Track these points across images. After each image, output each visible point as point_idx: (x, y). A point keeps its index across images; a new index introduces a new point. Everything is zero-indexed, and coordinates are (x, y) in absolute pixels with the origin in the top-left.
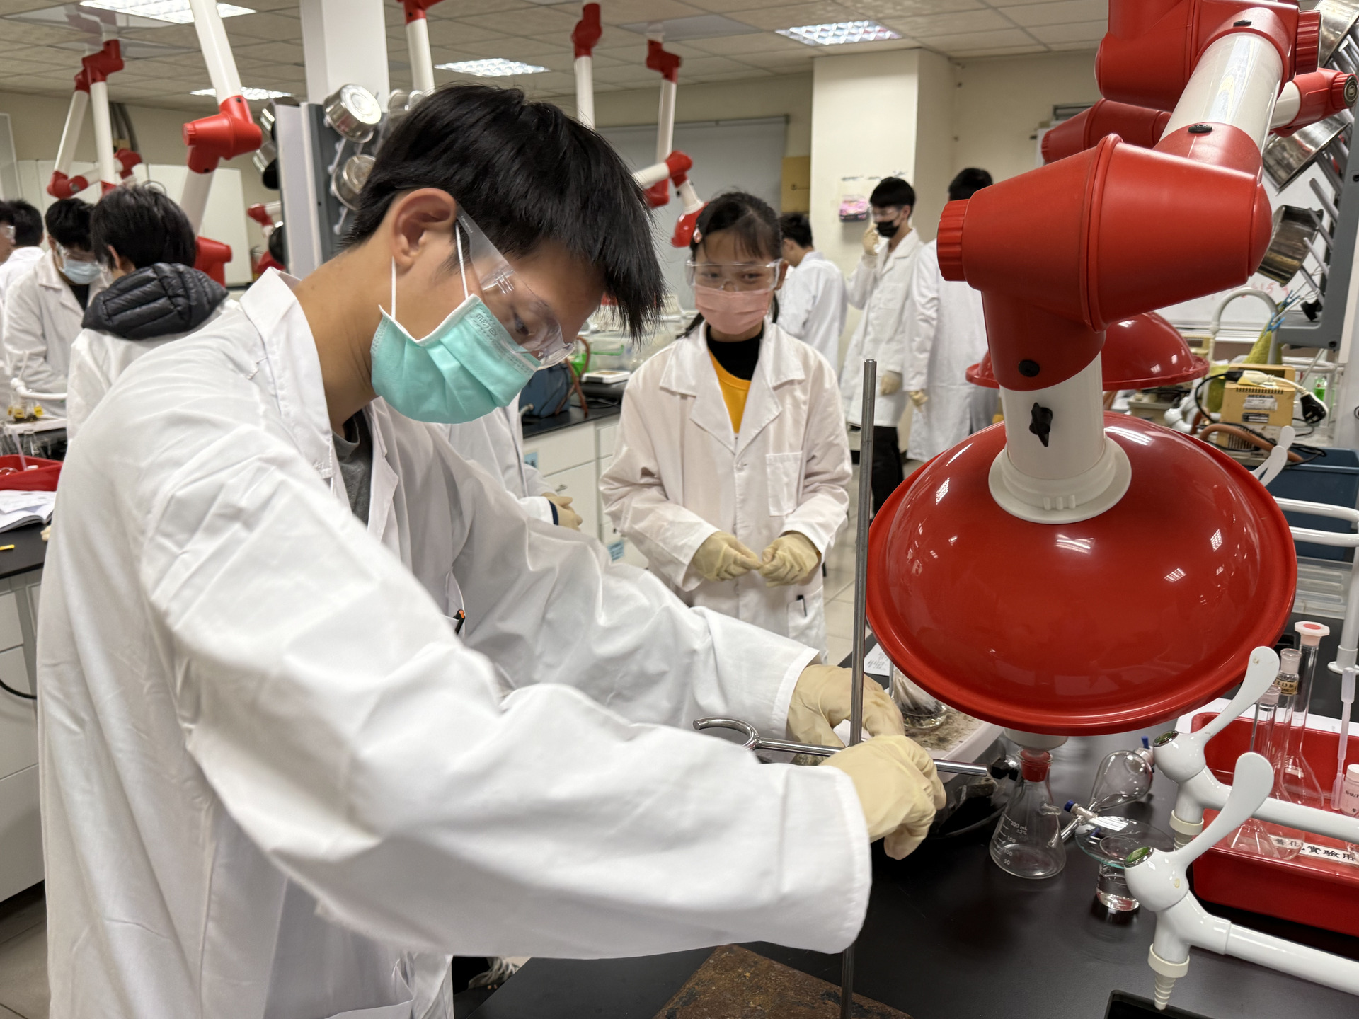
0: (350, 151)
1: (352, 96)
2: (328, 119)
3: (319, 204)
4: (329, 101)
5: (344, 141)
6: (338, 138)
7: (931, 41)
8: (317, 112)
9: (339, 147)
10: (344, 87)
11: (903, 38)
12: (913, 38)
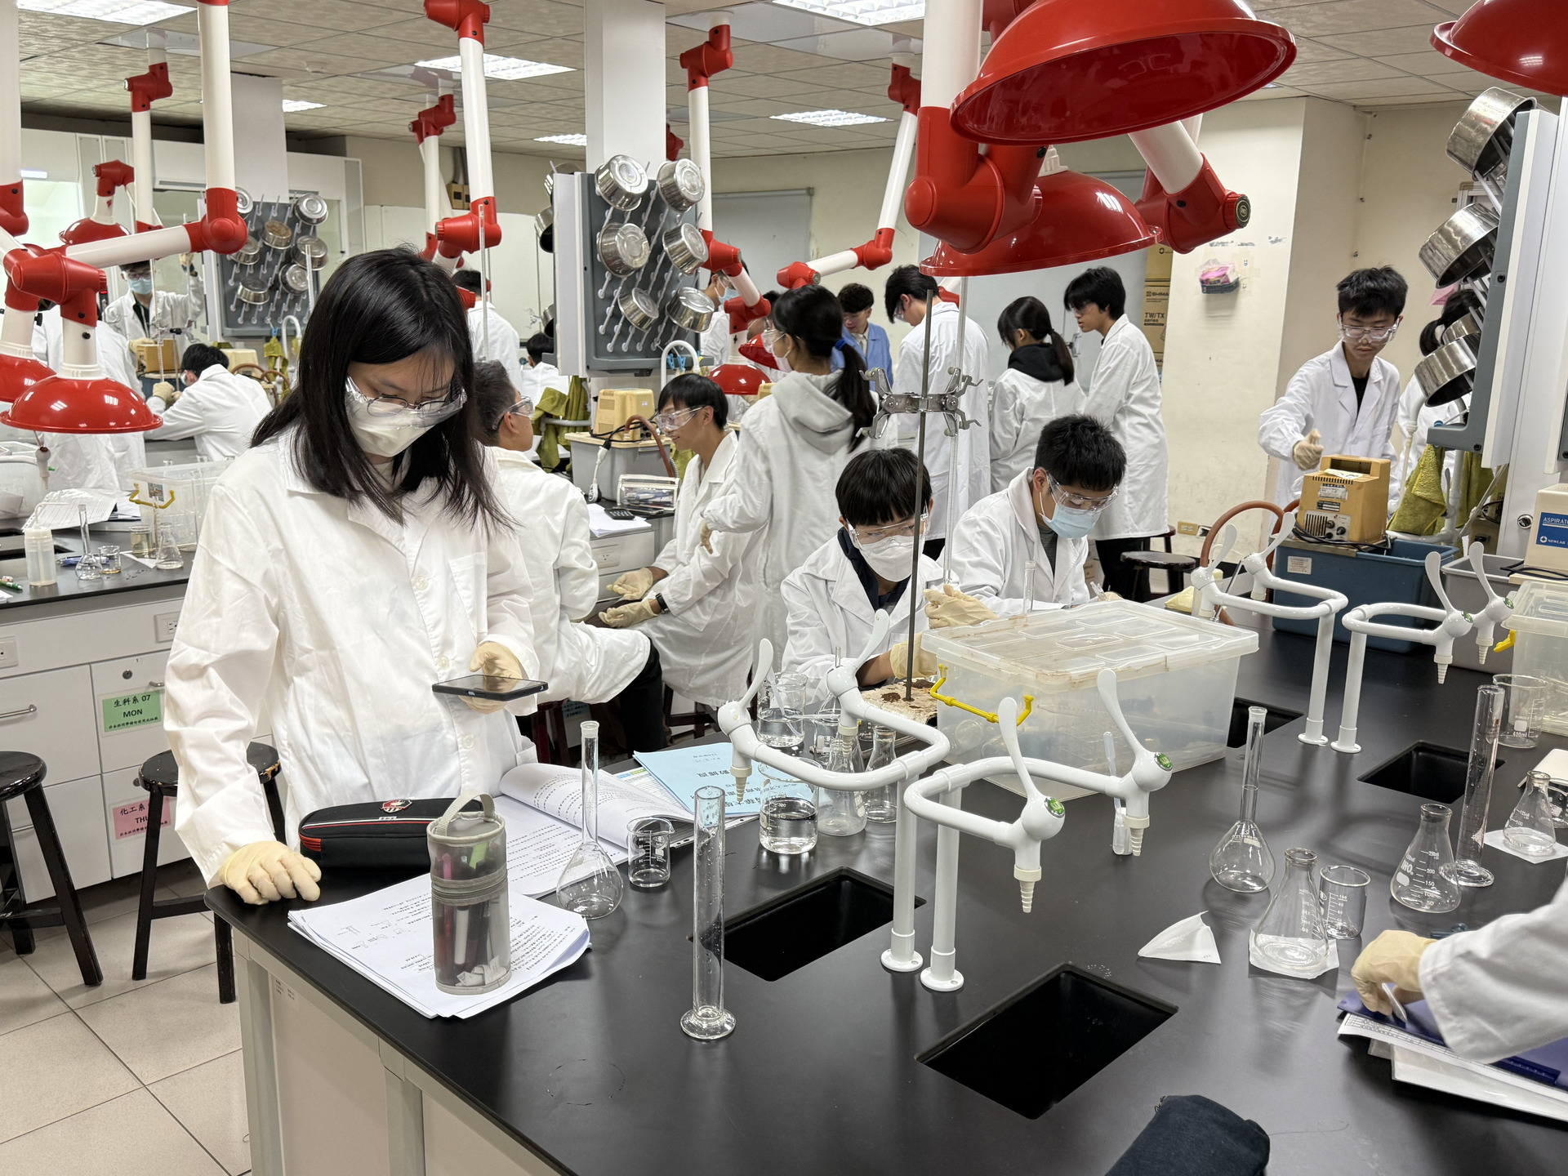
0: (619, 217)
1: (620, 167)
2: (598, 189)
3: (585, 269)
4: (599, 172)
5: (612, 209)
6: (609, 207)
8: (590, 181)
9: (608, 214)
10: (614, 158)
12: (1292, 87)
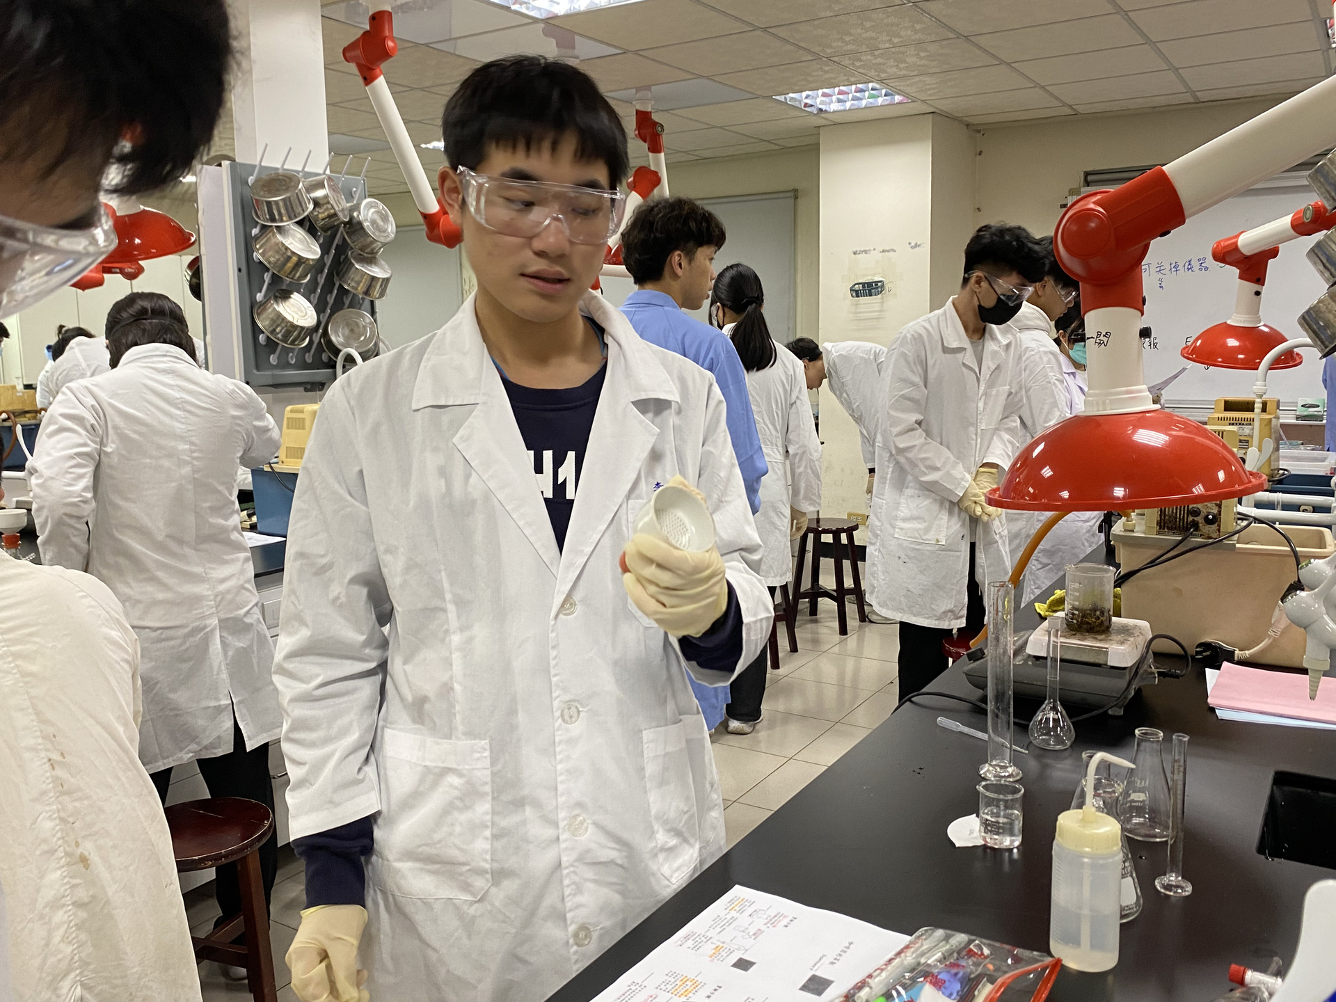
2: (250, 179)
3: (240, 270)
7: (944, 105)
8: (241, 173)
11: (913, 101)
12: (924, 101)
